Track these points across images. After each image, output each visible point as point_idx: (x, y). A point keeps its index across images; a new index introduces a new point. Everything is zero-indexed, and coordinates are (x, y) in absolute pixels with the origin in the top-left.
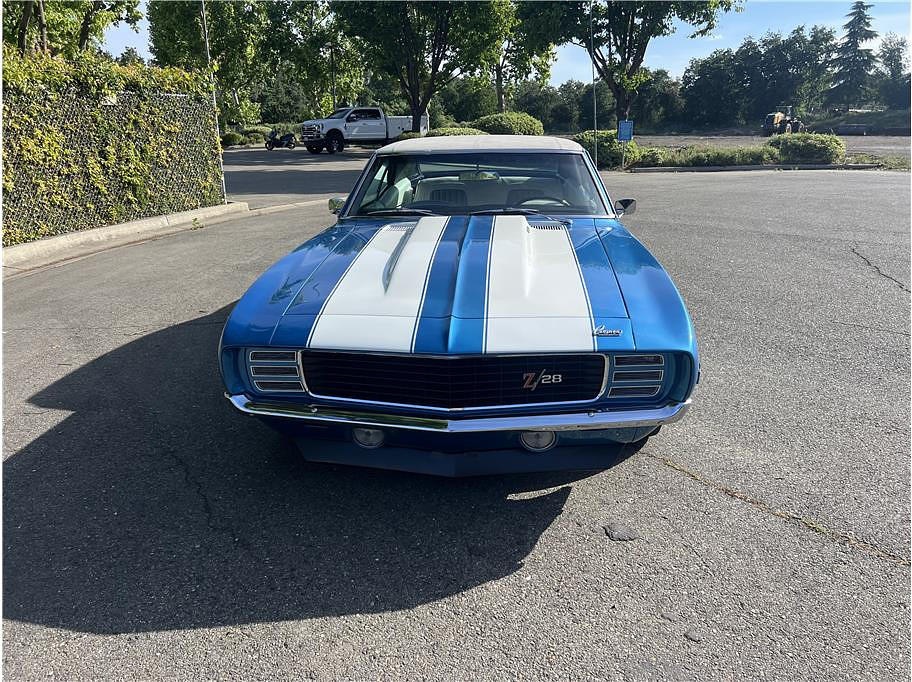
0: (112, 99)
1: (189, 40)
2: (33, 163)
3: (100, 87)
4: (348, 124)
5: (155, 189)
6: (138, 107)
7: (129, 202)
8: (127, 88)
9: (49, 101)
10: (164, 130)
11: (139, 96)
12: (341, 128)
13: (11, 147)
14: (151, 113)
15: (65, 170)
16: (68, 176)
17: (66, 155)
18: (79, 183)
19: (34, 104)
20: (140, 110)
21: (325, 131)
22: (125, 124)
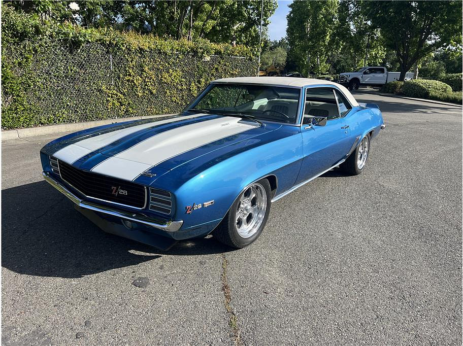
0: (208, 58)
1: (299, 33)
2: (166, 83)
3: (203, 53)
4: (364, 75)
5: (221, 100)
6: (219, 62)
7: (208, 104)
8: (216, 53)
9: (179, 58)
10: (230, 73)
11: (221, 57)
12: (360, 77)
13: (158, 76)
14: (225, 65)
15: (180, 87)
16: (181, 90)
17: (182, 81)
18: (185, 93)
19: (172, 60)
20: (220, 64)
21: (350, 79)
22: (212, 69)
